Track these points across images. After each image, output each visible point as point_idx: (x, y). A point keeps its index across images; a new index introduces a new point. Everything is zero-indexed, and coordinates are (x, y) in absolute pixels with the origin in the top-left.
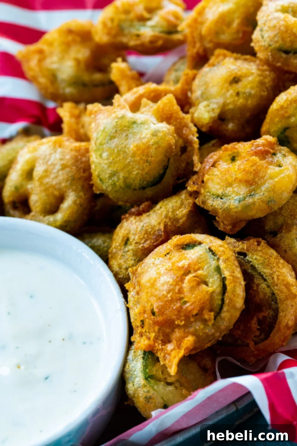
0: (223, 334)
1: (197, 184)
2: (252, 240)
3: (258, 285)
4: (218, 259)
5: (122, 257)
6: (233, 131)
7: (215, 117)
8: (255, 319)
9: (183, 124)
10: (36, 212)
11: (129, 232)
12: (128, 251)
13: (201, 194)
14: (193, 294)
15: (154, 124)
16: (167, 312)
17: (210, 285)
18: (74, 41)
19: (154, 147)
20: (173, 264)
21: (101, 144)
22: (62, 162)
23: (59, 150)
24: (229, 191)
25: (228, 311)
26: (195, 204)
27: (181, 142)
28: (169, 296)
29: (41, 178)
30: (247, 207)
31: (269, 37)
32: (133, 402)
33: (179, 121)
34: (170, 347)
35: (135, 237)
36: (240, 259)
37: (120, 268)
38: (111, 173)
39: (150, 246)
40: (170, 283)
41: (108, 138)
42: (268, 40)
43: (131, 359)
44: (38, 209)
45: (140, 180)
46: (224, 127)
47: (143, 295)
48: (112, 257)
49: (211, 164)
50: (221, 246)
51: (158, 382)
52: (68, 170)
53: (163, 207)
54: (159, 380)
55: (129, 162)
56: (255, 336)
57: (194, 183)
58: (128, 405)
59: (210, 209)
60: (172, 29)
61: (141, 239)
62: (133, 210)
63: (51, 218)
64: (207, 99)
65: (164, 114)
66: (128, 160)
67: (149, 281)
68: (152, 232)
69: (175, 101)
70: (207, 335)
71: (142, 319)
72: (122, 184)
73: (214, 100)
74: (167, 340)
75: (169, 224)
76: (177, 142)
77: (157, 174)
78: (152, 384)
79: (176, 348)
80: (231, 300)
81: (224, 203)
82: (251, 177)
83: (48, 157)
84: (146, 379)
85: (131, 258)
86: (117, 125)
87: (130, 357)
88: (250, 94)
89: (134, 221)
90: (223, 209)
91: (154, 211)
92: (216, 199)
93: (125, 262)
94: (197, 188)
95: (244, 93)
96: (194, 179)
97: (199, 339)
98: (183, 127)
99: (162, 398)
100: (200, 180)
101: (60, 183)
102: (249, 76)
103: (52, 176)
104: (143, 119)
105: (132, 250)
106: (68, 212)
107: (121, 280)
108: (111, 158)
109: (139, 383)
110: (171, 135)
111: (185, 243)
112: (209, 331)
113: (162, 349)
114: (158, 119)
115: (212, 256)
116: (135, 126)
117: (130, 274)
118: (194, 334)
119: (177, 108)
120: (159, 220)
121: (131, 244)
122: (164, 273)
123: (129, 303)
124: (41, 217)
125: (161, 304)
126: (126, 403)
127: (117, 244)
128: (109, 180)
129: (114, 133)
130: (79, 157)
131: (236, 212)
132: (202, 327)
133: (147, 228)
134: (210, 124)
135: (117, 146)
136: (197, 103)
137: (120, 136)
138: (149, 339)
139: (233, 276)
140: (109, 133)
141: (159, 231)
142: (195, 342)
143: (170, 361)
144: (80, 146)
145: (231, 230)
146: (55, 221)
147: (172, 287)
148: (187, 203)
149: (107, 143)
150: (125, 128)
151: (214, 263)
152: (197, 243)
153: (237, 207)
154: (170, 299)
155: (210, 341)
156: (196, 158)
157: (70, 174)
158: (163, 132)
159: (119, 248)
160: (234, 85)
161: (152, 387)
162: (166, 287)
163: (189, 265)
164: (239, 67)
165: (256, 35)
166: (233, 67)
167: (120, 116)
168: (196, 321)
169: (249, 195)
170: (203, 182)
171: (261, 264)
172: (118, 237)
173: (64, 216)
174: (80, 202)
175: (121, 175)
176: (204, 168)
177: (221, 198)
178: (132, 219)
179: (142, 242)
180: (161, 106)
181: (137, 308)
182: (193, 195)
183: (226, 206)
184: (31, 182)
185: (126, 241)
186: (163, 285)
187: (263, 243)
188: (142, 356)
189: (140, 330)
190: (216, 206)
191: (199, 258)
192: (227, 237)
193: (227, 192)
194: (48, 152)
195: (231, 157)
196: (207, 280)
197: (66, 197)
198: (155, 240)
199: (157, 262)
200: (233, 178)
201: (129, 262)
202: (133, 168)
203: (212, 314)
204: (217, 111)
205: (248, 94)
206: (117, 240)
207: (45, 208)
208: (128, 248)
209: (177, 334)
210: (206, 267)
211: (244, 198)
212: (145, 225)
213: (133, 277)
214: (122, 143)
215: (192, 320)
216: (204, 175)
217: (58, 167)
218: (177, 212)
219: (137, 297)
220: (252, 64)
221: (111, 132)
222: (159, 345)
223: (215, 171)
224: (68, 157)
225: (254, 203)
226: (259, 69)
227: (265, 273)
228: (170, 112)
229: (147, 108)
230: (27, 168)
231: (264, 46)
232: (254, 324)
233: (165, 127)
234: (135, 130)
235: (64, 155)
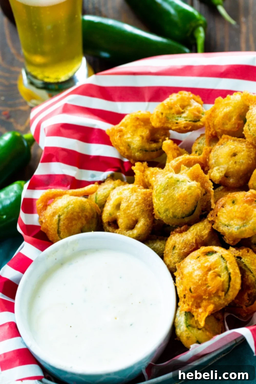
0: (229, 302)
1: (214, 217)
2: (244, 250)
3: (248, 276)
4: (226, 262)
5: (172, 256)
6: (233, 183)
7: (223, 176)
8: (246, 295)
9: (204, 181)
10: (122, 229)
11: (176, 242)
12: (175, 253)
13: (216, 223)
14: (213, 282)
15: (189, 182)
16: (198, 291)
17: (222, 277)
18: (140, 124)
19: (189, 196)
20: (202, 264)
21: (159, 193)
22: (137, 201)
23: (135, 194)
24: (232, 223)
25: (232, 291)
26: (212, 228)
27: (204, 191)
28: (200, 282)
29: (125, 210)
30: (242, 232)
31: (253, 130)
32: (180, 339)
33: (202, 179)
34: (200, 310)
35: (179, 246)
36: (238, 261)
37: (171, 262)
38: (165, 210)
39: (187, 251)
40: (201, 275)
41: (163, 189)
42: (252, 132)
43: (178, 315)
44: (123, 227)
45: (181, 214)
46: (228, 181)
47: (185, 280)
48: (166, 256)
49: (221, 205)
50: (228, 255)
51: (193, 329)
52: (140, 205)
53: (195, 229)
54: (194, 327)
55: (175, 204)
56: (246, 303)
57: (211, 215)
58: (177, 340)
59: (221, 232)
60: (197, 119)
61: (182, 247)
62: (177, 230)
63: (130, 232)
64: (218, 165)
65: (194, 175)
66: (175, 203)
67: (188, 273)
68: (189, 244)
69: (200, 168)
70: (221, 304)
71: (184, 294)
72: (171, 216)
73: (222, 166)
74: (198, 306)
75: (198, 239)
76: (202, 191)
77: (191, 211)
78: (190, 330)
79: (204, 311)
80: (233, 285)
81: (229, 229)
82: (244, 216)
83: (128, 198)
84: (187, 327)
85: (177, 257)
86: (168, 182)
87: (178, 314)
88: (242, 162)
89: (178, 237)
90: (228, 233)
91: (190, 231)
92: (224, 227)
93: (173, 259)
94: (214, 219)
95: (239, 162)
96: (212, 214)
97: (216, 306)
98: (205, 182)
99: (196, 337)
100: (215, 214)
101: (136, 213)
102: (242, 152)
103: (131, 209)
104: (183, 179)
105: (177, 253)
106: (140, 230)
107: (171, 269)
108: (165, 201)
109: (183, 329)
110: (199, 188)
111: (207, 252)
112: (222, 302)
113: (196, 311)
114: (191, 178)
115: (223, 260)
116: (178, 183)
117: (177, 267)
118: (214, 303)
119: (201, 171)
120: (192, 237)
121: (176, 250)
122: (197, 269)
123: (176, 283)
124: (125, 232)
125: (195, 286)
126: (175, 339)
127: (169, 249)
128: (164, 213)
129: (166, 187)
130: (146, 198)
131: (236, 235)
132: (218, 299)
133: (186, 241)
134: (220, 180)
135: (168, 194)
136: (212, 167)
137: (170, 188)
138: (188, 305)
139: (235, 272)
140: (163, 187)
141: (193, 243)
142: (214, 308)
143: (200, 318)
144: (146, 191)
145: (233, 243)
146: (133, 234)
147: (201, 278)
148: (208, 227)
149: (163, 192)
150: (173, 184)
151: (224, 265)
152: (214, 252)
153: (236, 232)
154: (200, 284)
155: (222, 306)
156: (212, 201)
157: (142, 208)
158: (194, 187)
159: (170, 251)
160: (234, 157)
161: (191, 331)
162: (198, 278)
163: (211, 266)
164: (236, 146)
165: (246, 128)
166: (232, 147)
167: (170, 177)
168: (214, 296)
169: (243, 226)
170: (217, 215)
171: (249, 263)
172: (169, 245)
173: (138, 231)
174: (147, 224)
175: (171, 210)
176: (217, 207)
177: (227, 227)
178: (177, 235)
179: (183, 249)
180: (193, 170)
181: (181, 287)
182: (211, 222)
183: (230, 231)
184: (119, 211)
185: (174, 248)
186: (196, 276)
187: (250, 251)
188: (184, 314)
189: (183, 299)
190: (225, 231)
191: (216, 261)
192: (230, 247)
193: (230, 223)
194: (128, 195)
195: (232, 201)
196: (221, 274)
197: (139, 221)
198: (190, 248)
199: (192, 262)
200: (234, 216)
201: (175, 260)
202: (177, 207)
203: (223, 293)
204: (224, 172)
205: (241, 163)
206: (168, 247)
207: (127, 226)
208: (175, 252)
209: (204, 303)
210: (220, 267)
211: (240, 227)
212: (185, 239)
213: (178, 269)
214: (171, 193)
215: (212, 296)
216: (217, 212)
217: (135, 204)
218: (203, 232)
219: (181, 281)
220: (243, 144)
221: (165, 186)
222: (194, 308)
223: (224, 210)
224: (140, 198)
225: (246, 230)
226: (247, 147)
227: (252, 269)
228: (197, 174)
229: (185, 170)
230: (116, 203)
231: (250, 135)
232: (246, 297)
233: (195, 184)
234: (179, 186)
235: (137, 197)
